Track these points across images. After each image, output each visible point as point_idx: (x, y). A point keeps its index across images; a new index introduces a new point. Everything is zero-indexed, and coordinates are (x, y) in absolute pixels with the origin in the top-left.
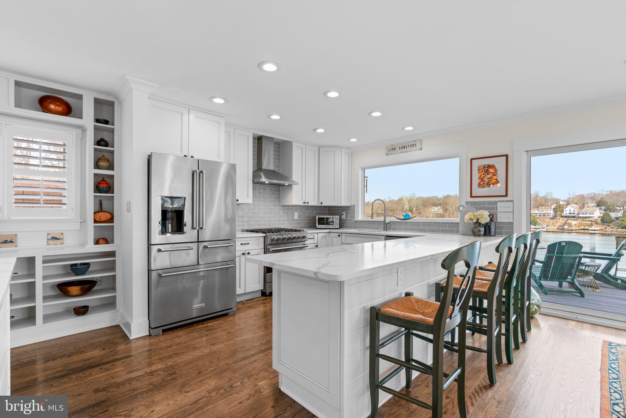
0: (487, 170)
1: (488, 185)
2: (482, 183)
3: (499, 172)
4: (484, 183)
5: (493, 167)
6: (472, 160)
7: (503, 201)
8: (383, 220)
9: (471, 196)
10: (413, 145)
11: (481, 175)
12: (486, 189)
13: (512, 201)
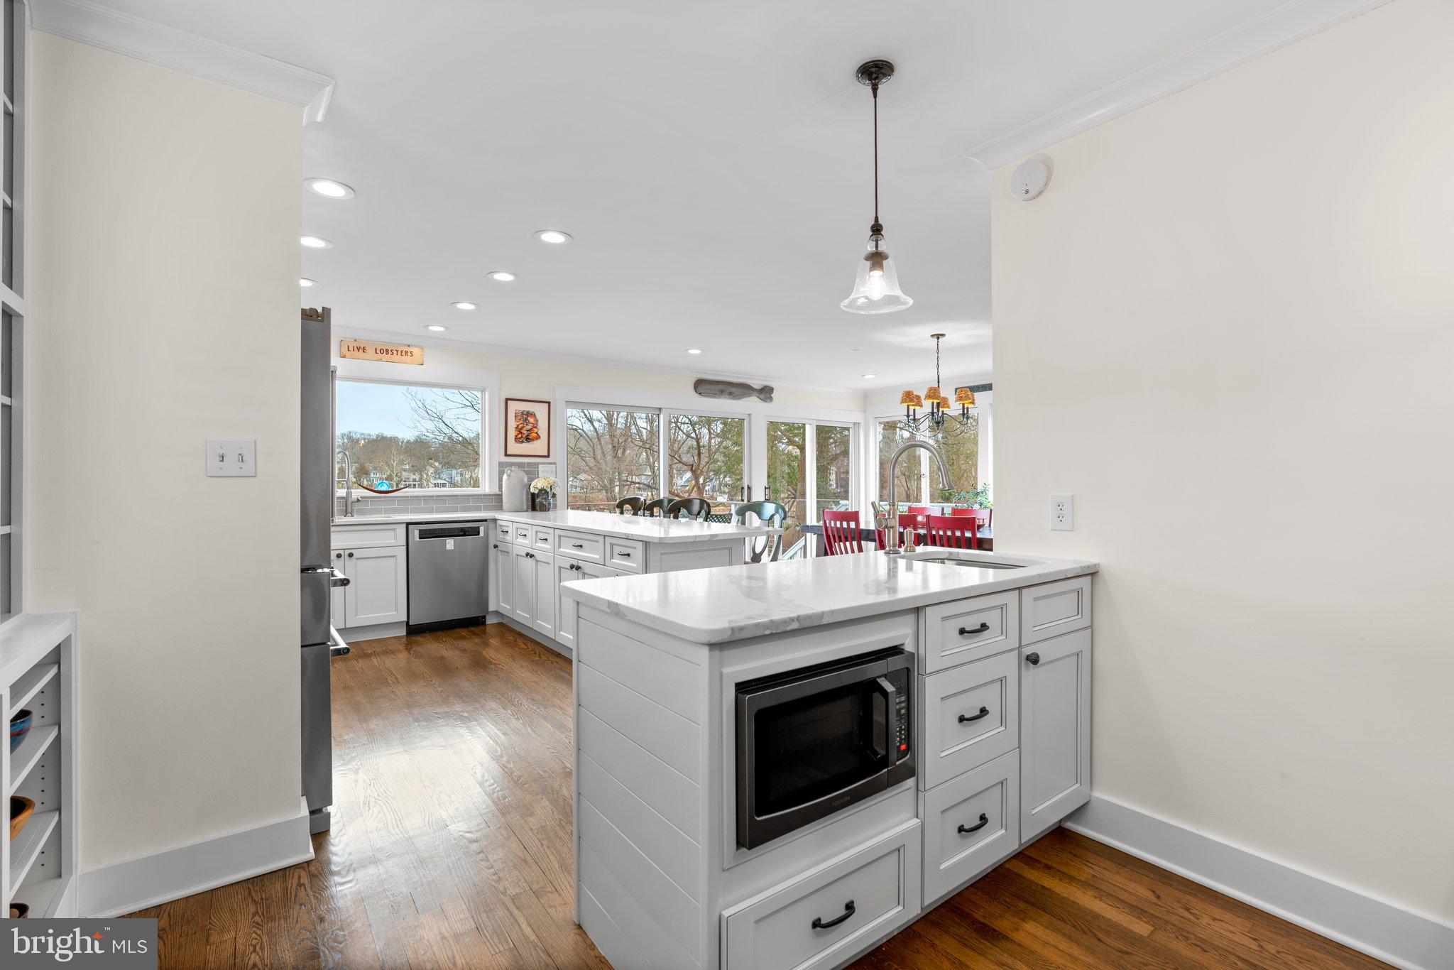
0: (526, 419)
1: (528, 439)
2: (520, 436)
3: (540, 423)
4: (522, 437)
5: (533, 415)
6: (507, 400)
7: (544, 463)
8: (345, 495)
9: (506, 455)
10: (406, 352)
11: (518, 426)
12: (524, 445)
13: (555, 464)
